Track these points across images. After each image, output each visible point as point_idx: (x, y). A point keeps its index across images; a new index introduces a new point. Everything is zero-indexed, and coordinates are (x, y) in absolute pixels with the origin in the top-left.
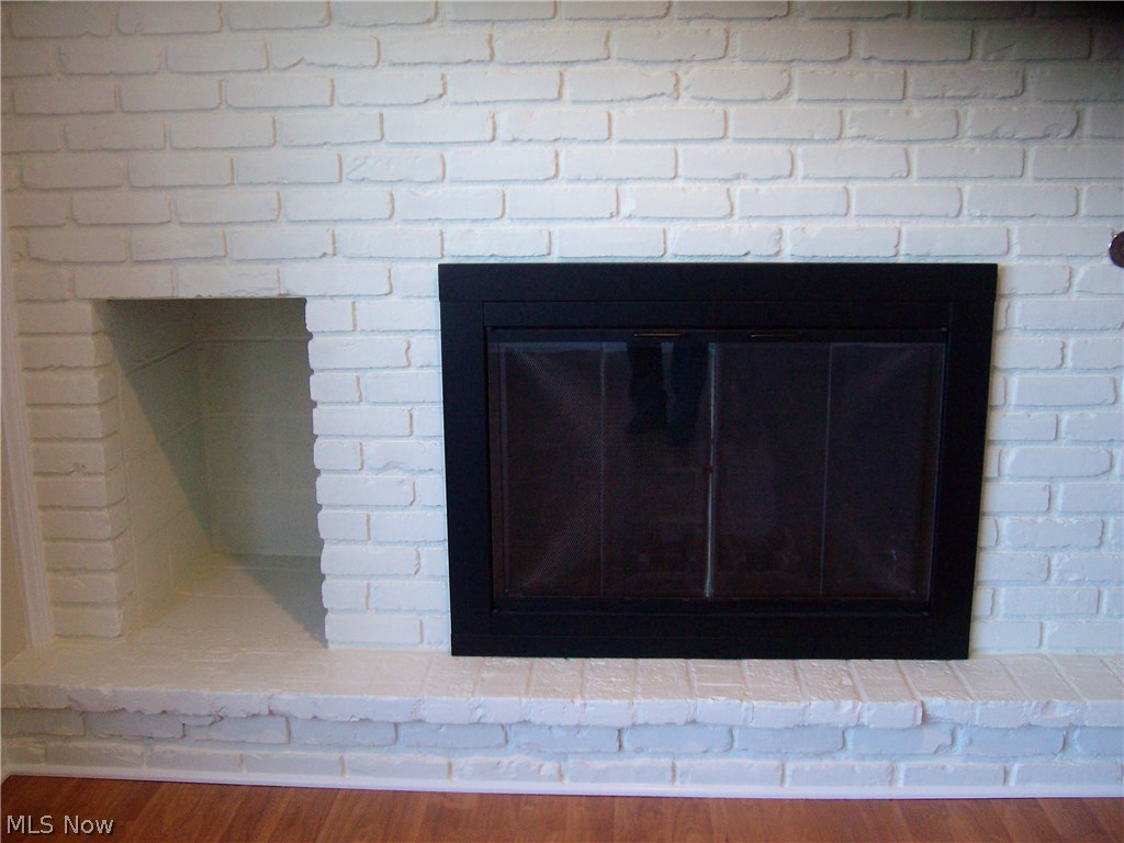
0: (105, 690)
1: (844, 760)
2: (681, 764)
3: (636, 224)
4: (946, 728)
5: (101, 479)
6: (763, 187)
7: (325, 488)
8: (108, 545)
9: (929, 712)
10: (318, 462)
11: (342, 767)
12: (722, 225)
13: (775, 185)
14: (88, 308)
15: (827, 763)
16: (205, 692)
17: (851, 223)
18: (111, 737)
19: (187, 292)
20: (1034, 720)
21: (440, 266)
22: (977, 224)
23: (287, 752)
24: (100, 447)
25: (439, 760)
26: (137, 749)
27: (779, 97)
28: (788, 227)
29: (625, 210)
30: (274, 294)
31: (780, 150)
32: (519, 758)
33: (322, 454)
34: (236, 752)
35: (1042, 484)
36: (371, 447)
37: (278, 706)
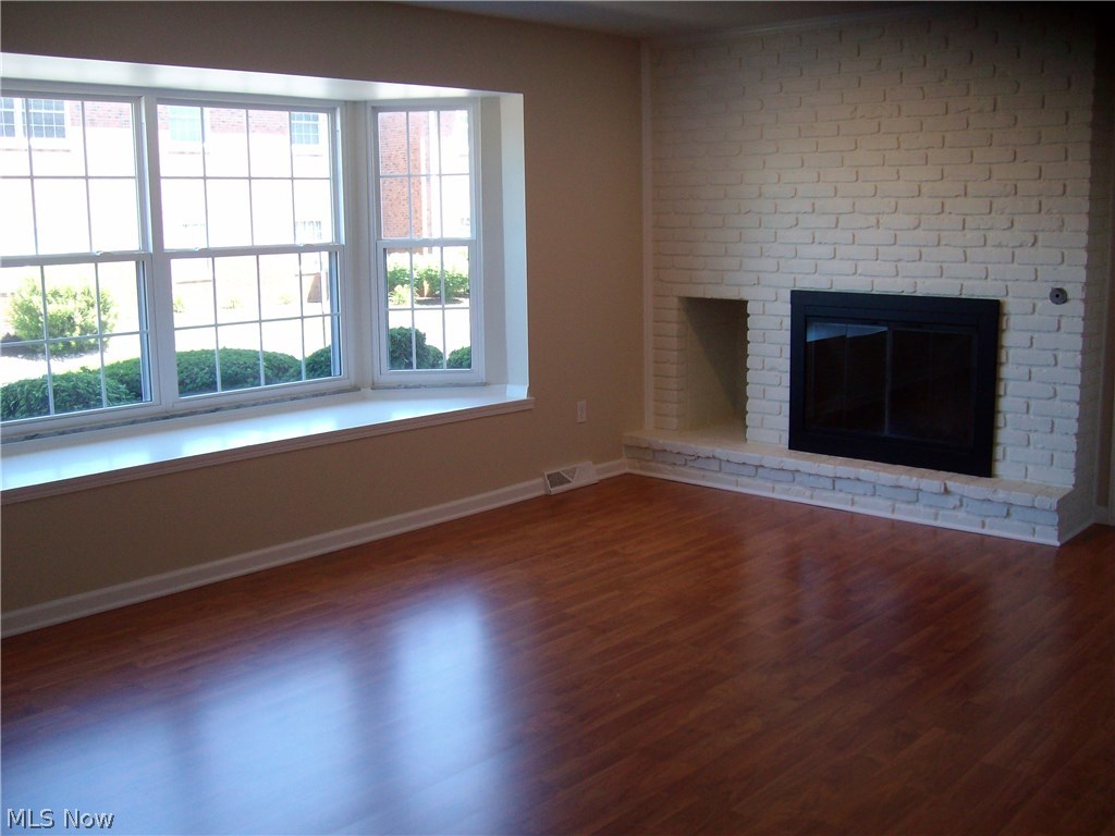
0: (661, 442)
1: (919, 507)
2: (856, 499)
3: (862, 277)
4: (958, 497)
5: (675, 366)
6: (909, 264)
7: (750, 376)
8: (675, 393)
9: (949, 488)
10: (748, 365)
11: (737, 485)
12: (893, 279)
13: (914, 264)
14: (676, 300)
15: (911, 507)
16: (693, 445)
17: (943, 280)
18: (663, 462)
19: (709, 296)
20: (989, 497)
21: (792, 291)
22: (994, 283)
23: (719, 475)
24: (676, 353)
25: (769, 484)
26: (670, 468)
27: (915, 228)
28: (919, 281)
29: (858, 272)
30: (737, 298)
31: (916, 250)
32: (798, 488)
33: (750, 363)
34: (702, 473)
35: (1024, 400)
36: (767, 360)
37: (717, 455)
